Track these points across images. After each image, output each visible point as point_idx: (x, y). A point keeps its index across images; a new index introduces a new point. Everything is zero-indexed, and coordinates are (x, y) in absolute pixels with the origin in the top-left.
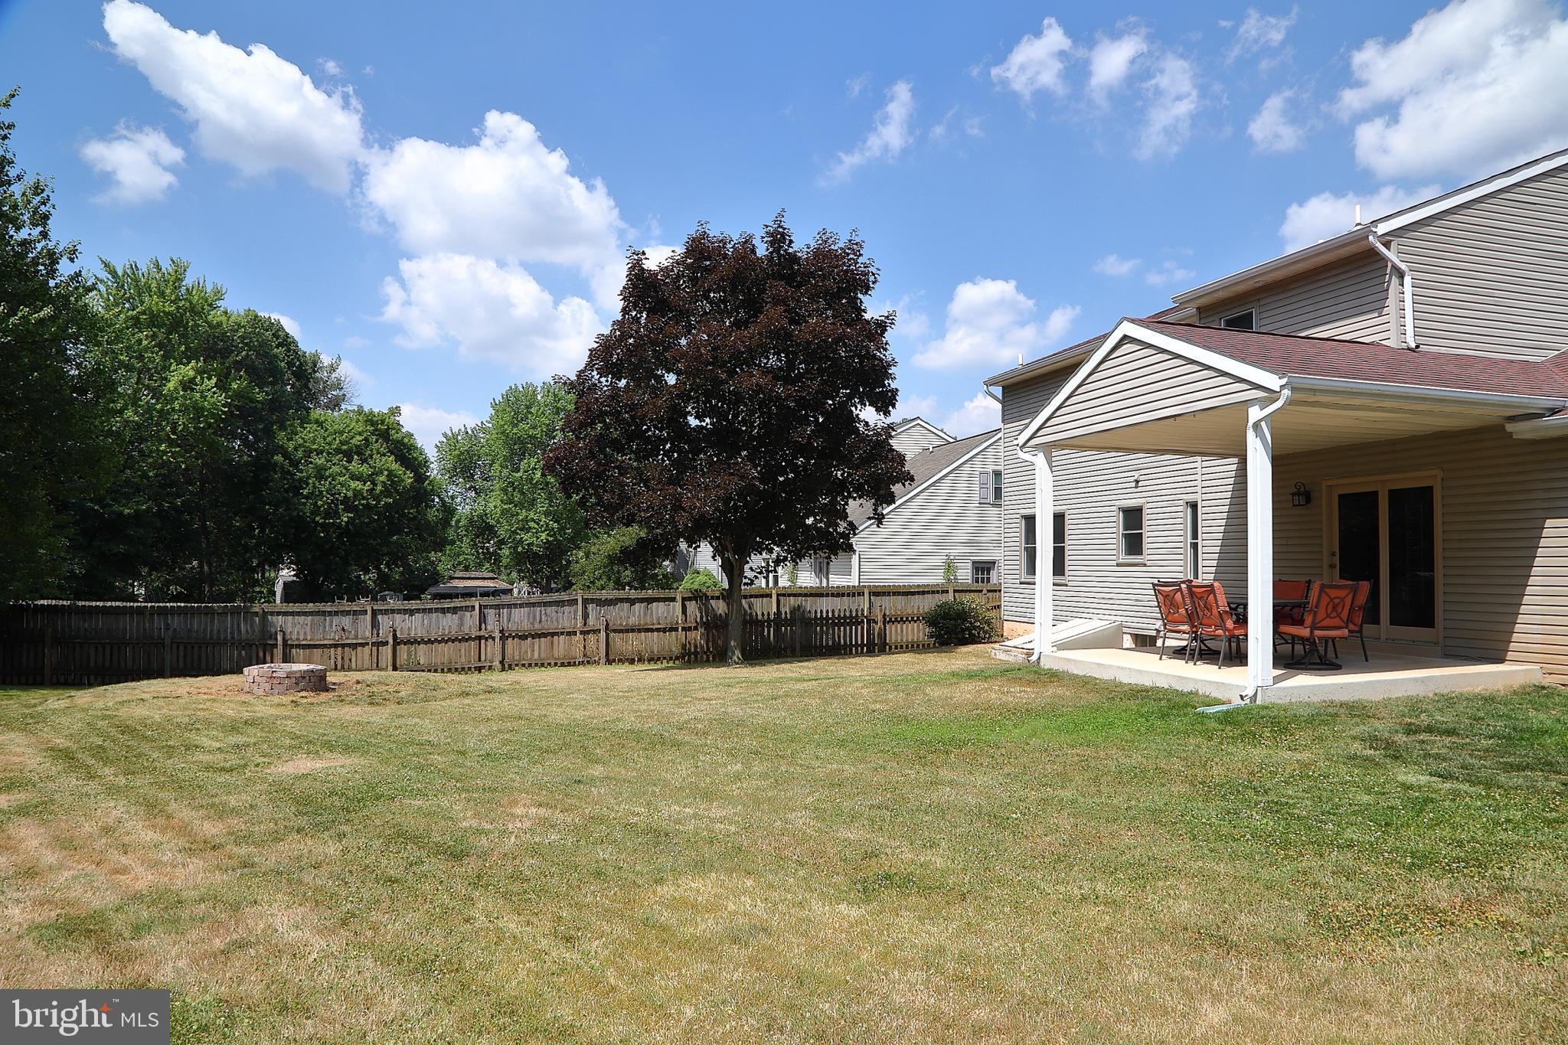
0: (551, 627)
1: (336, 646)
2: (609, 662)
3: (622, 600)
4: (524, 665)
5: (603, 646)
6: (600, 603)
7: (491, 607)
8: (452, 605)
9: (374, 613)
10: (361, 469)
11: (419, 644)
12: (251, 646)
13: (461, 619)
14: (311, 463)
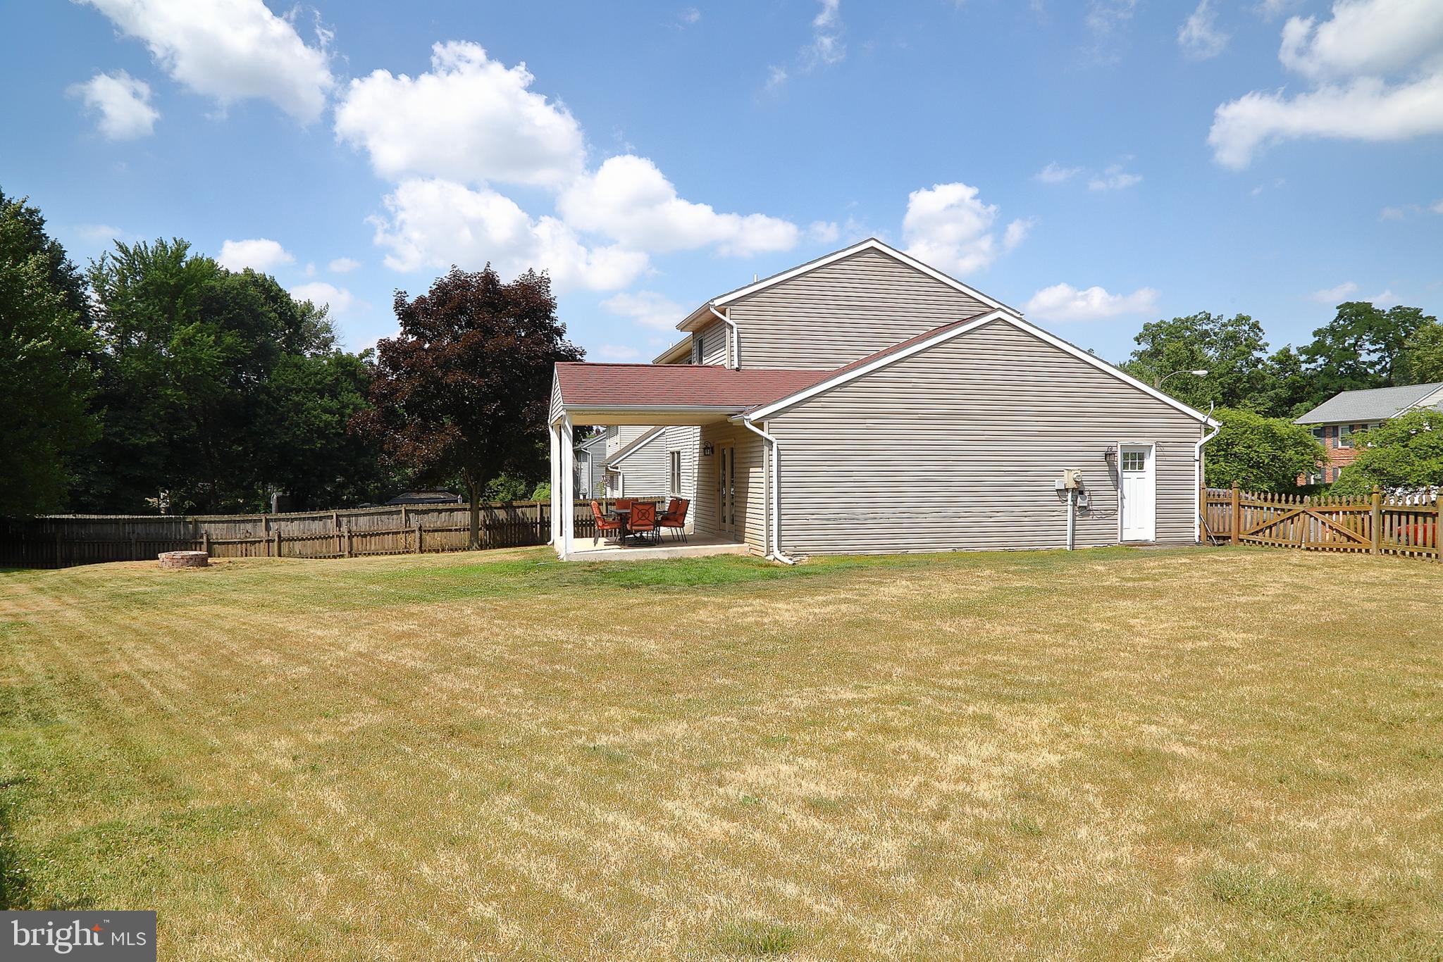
0: (384, 529)
1: (241, 543)
2: (422, 551)
3: (433, 511)
4: (365, 554)
5: (418, 540)
6: (417, 512)
7: (344, 516)
8: (318, 515)
9: (267, 521)
10: (331, 404)
11: (296, 540)
12: (187, 543)
13: (325, 524)
14: (291, 400)
